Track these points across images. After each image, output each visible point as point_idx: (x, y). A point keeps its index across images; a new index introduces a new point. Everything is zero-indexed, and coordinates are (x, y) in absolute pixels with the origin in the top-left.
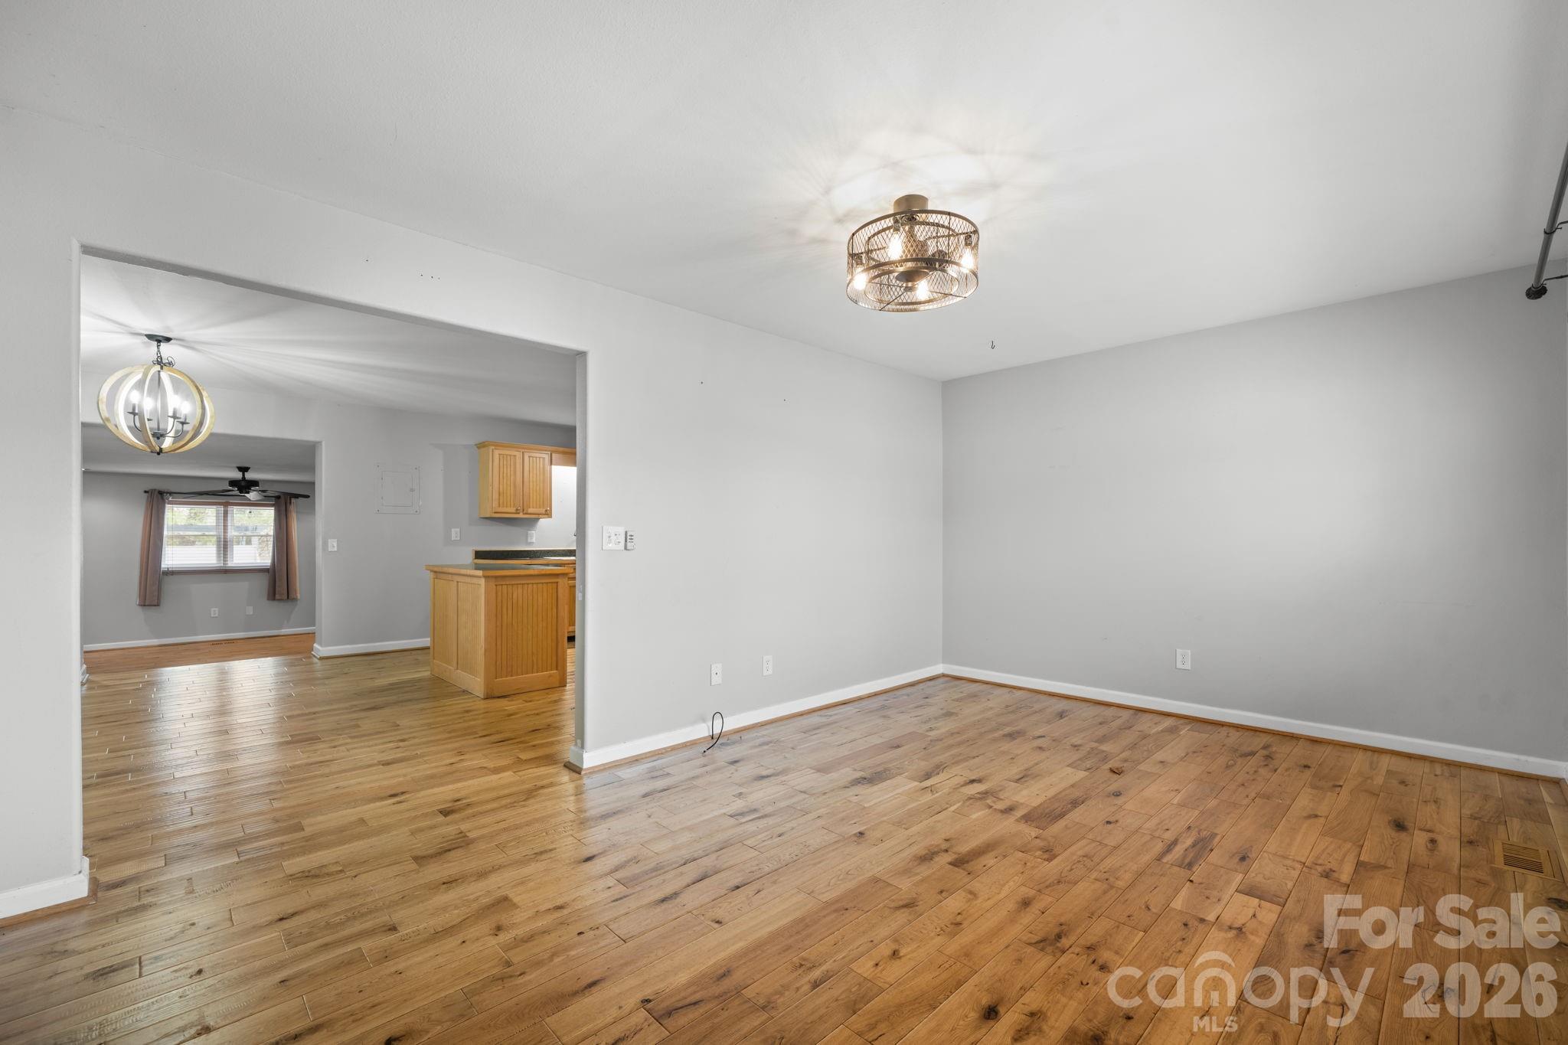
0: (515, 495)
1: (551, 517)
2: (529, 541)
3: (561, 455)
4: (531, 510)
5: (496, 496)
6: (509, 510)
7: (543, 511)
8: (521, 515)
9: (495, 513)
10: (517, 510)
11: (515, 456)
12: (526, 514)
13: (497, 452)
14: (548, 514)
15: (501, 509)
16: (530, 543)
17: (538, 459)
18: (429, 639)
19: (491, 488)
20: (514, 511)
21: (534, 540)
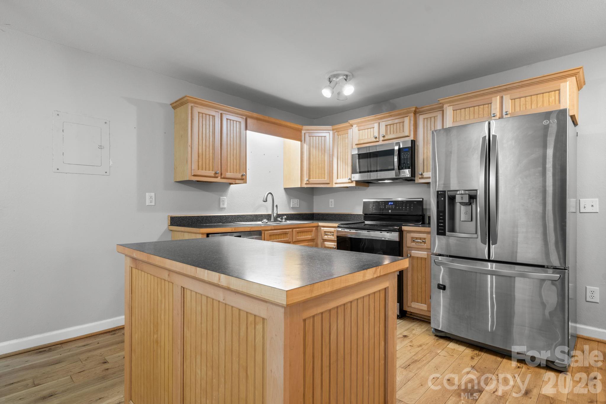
0: (214, 158)
1: (246, 183)
2: (222, 206)
3: (255, 121)
4: (229, 175)
5: (195, 156)
6: (207, 174)
7: (239, 176)
8: (218, 180)
9: (194, 176)
10: (216, 173)
11: (214, 116)
12: (224, 178)
13: (196, 110)
14: (243, 179)
15: (200, 172)
16: (222, 208)
17: (235, 122)
18: (123, 317)
19: (189, 149)
20: (213, 175)
21: (225, 206)
